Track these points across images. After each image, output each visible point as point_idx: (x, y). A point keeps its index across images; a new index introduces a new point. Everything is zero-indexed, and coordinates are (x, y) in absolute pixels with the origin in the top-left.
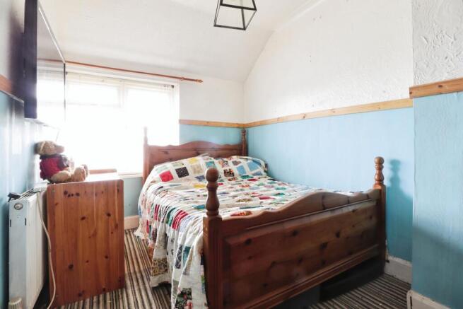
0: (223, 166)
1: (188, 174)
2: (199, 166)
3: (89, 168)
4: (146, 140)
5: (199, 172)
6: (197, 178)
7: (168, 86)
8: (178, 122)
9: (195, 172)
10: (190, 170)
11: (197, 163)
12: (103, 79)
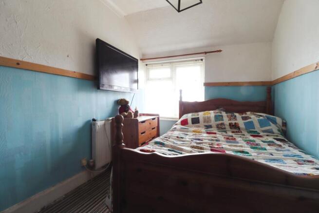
0: (230, 120)
1: (199, 123)
2: (209, 118)
3: (140, 112)
4: (181, 98)
5: (208, 122)
6: (206, 126)
7: (198, 60)
8: (203, 84)
9: (204, 122)
10: (201, 120)
11: (209, 115)
12: (162, 64)
